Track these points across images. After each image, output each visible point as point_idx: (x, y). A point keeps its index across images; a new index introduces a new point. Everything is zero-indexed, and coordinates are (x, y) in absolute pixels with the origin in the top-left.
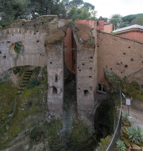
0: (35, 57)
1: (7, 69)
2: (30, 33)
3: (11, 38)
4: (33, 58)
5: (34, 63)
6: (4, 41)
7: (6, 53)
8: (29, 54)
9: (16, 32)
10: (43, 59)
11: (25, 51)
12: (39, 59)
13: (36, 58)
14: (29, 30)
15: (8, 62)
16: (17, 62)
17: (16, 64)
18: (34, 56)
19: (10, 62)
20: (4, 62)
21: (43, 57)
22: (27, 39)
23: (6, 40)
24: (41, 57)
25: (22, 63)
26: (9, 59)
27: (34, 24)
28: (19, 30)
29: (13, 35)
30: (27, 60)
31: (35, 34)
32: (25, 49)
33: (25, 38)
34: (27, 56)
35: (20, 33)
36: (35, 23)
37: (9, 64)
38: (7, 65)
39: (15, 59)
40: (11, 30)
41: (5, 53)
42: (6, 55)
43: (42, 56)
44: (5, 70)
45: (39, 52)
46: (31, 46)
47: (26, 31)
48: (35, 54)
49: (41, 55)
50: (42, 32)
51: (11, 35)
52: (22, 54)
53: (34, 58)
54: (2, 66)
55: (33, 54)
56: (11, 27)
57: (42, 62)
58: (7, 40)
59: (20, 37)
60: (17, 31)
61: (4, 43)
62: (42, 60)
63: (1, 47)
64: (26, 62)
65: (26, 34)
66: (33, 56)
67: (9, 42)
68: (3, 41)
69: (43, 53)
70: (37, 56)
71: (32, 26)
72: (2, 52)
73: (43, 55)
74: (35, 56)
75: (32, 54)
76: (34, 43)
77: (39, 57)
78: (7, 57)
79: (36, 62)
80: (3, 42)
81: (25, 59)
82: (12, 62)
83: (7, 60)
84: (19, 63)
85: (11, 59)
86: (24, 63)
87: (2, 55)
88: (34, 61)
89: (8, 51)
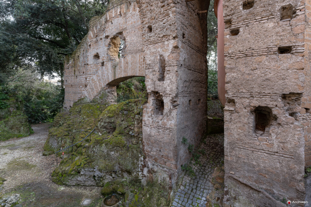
1: (105, 84)
2: (134, 8)
3: (110, 29)
4: (138, 60)
5: (139, 70)
6: (102, 37)
8: (132, 53)
11: (126, 48)
15: (106, 72)
16: (116, 70)
17: (115, 74)
18: (140, 56)
19: (108, 72)
20: (102, 72)
22: (130, 22)
25: (123, 72)
26: (107, 66)
28: (119, 11)
29: (112, 23)
32: (126, 44)
33: (126, 22)
34: (129, 58)
35: (121, 15)
37: (107, 74)
38: (105, 76)
39: (114, 67)
40: (110, 14)
41: (103, 57)
42: (104, 59)
44: (103, 86)
46: (135, 35)
51: (110, 23)
52: (123, 56)
53: (140, 59)
54: (100, 79)
55: (139, 50)
56: (110, 8)
58: (105, 34)
59: (120, 24)
61: (102, 40)
63: (100, 47)
64: (129, 69)
65: (129, 14)
66: (138, 55)
67: (107, 37)
72: (100, 55)
74: (142, 55)
75: (136, 53)
78: (105, 63)
81: (126, 63)
82: (110, 71)
83: (105, 68)
84: (119, 72)
85: (109, 66)
86: (125, 71)
87: (100, 61)
88: (139, 67)
89: (106, 53)
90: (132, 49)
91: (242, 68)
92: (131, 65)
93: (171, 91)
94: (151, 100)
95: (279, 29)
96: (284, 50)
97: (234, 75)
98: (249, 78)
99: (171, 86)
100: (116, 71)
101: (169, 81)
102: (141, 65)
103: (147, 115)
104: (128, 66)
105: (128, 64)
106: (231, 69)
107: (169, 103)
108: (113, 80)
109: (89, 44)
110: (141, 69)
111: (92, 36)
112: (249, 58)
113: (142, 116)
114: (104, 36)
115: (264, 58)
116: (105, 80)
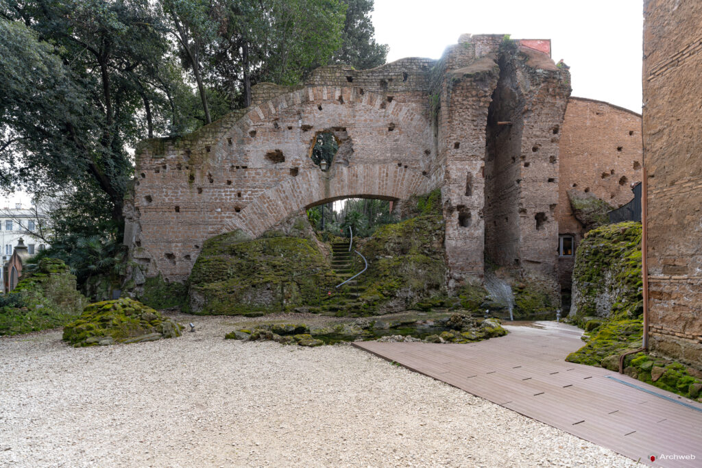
0: (384, 172)
1: (302, 206)
2: (371, 102)
3: (314, 117)
4: (378, 172)
5: (379, 188)
6: (293, 125)
7: (297, 157)
8: (366, 163)
9: (331, 99)
10: (404, 175)
11: (354, 154)
12: (396, 177)
13: (387, 174)
14: (367, 94)
15: (304, 185)
16: (331, 185)
17: (327, 190)
18: (380, 169)
20: (294, 186)
21: (405, 171)
22: (363, 118)
23: (300, 122)
24: (402, 169)
25: (346, 189)
26: (307, 175)
27: (382, 77)
28: (337, 94)
29: (320, 108)
30: (361, 180)
31: (383, 106)
32: (354, 147)
33: (354, 116)
34: (360, 169)
35: (342, 101)
36: (386, 74)
37: (308, 189)
38: (300, 192)
40: (316, 92)
41: (296, 160)
42: (300, 164)
43: (403, 167)
44: (295, 209)
45: (396, 155)
46: (372, 138)
47: (357, 97)
48: (385, 162)
49: (400, 165)
50: (404, 102)
51: (316, 108)
52: (347, 163)
53: (380, 174)
54: (287, 197)
55: (379, 161)
56: (316, 83)
57: (402, 184)
58: (303, 122)
59: (340, 115)
60: (333, 97)
61: (294, 130)
62: (403, 179)
63: (286, 140)
64: (359, 184)
65: (359, 106)
66: (377, 167)
67: (306, 128)
68: (289, 124)
69: (405, 161)
70: (388, 168)
71: (376, 84)
72: (287, 156)
73: (406, 167)
74: (384, 167)
75: (374, 164)
76: (380, 132)
77: (396, 172)
78: (301, 171)
79: (386, 184)
80: (290, 128)
81: (354, 175)
82: (316, 185)
83: (301, 179)
84: (337, 189)
85: (312, 176)
86: (350, 187)
87: (288, 164)
88: (380, 183)
89: (306, 153)
90: (366, 157)
91: (531, 189)
92: (365, 178)
93: (479, 204)
94: (456, 214)
95: (549, 168)
96: (551, 180)
97: (527, 193)
98: (535, 195)
99: (479, 200)
100: (330, 187)
101: (477, 196)
102: (383, 181)
103: (452, 229)
104: (357, 180)
105: (357, 177)
106: (525, 189)
107: (477, 215)
108: (322, 198)
109: (252, 129)
110: (383, 186)
111: (262, 117)
112: (535, 183)
113: (444, 231)
114: (300, 125)
115: (542, 184)
116: (302, 199)
